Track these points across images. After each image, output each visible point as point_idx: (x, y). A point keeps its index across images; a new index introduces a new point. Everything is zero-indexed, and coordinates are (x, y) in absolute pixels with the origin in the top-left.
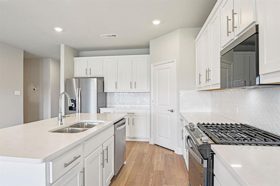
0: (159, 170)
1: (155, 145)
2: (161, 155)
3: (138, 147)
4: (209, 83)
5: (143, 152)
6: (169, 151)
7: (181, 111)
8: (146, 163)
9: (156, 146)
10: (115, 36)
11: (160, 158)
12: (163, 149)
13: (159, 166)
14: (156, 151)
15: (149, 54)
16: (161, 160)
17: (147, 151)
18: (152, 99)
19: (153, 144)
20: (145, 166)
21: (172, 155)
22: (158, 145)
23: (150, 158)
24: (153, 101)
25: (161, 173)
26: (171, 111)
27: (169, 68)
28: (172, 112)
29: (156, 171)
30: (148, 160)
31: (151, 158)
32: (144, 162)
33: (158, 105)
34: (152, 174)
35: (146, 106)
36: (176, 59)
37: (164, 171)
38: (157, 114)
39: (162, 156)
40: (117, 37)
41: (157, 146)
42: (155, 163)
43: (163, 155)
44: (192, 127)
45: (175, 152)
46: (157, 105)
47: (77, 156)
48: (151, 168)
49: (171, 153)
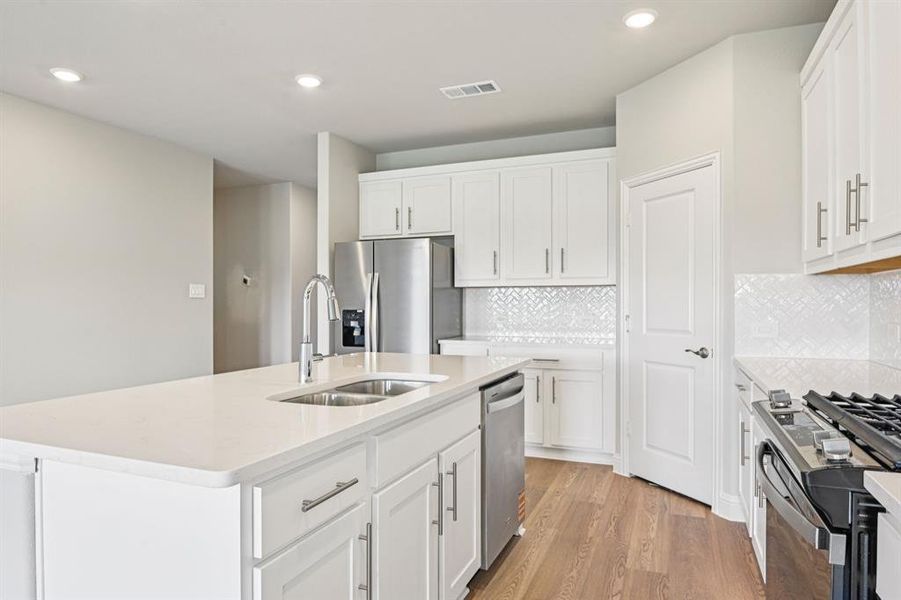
0: (648, 569)
1: (632, 480)
2: (656, 518)
3: (572, 480)
4: (860, 237)
5: (590, 501)
6: (691, 504)
7: (738, 355)
8: (598, 540)
9: (639, 484)
10: (490, 87)
11: (655, 525)
12: (666, 496)
13: (648, 555)
14: (640, 499)
15: (614, 145)
16: (657, 533)
17: (605, 498)
18: (625, 311)
19: (628, 475)
20: (593, 550)
21: (702, 519)
22: (647, 482)
23: (613, 524)
24: (628, 317)
25: (654, 581)
26: (697, 353)
27: (693, 190)
28: (704, 356)
29: (636, 571)
30: (607, 529)
31: (618, 523)
32: (590, 535)
33: (648, 330)
34: (620, 581)
35: (603, 335)
36: (717, 155)
37: (667, 576)
38: (644, 364)
39: (661, 521)
40: (498, 90)
41: (644, 484)
42: (634, 544)
43: (666, 517)
44: (782, 404)
45: (713, 511)
46: (644, 331)
47: (347, 480)
48: (616, 557)
49: (700, 512)
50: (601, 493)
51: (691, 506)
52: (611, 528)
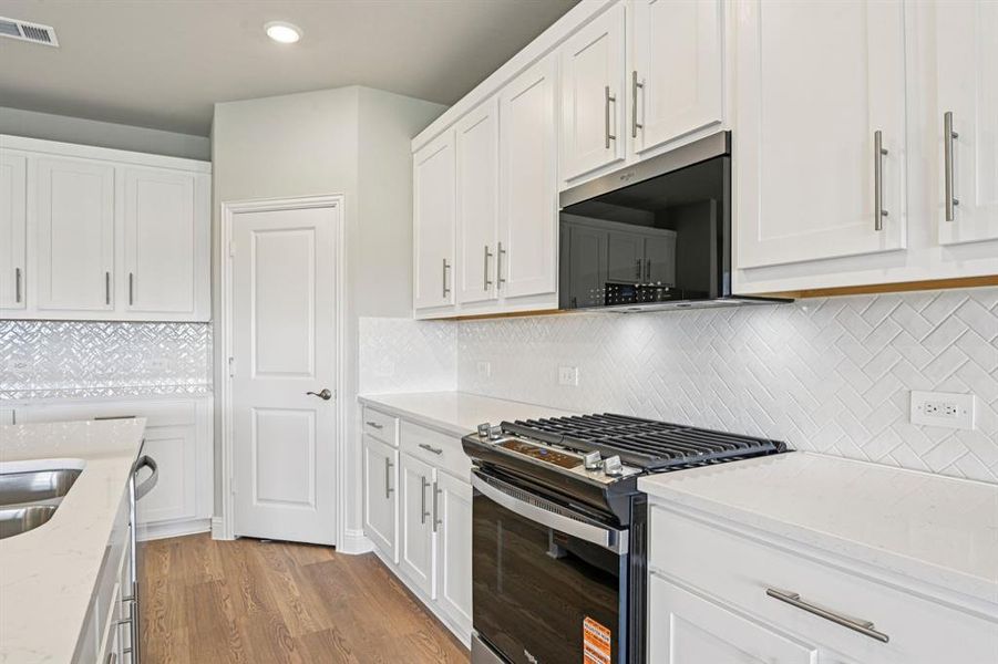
0: (315, 630)
1: (241, 543)
2: (288, 574)
3: (168, 563)
5: (207, 581)
6: (313, 549)
8: (243, 620)
9: (250, 544)
10: (44, 35)
11: (292, 583)
12: (286, 550)
13: (305, 615)
14: (261, 560)
15: (210, 159)
16: (300, 590)
17: (221, 571)
18: (227, 350)
19: (233, 539)
20: (245, 634)
21: (333, 561)
22: (259, 540)
23: (249, 596)
24: (231, 359)
25: (327, 639)
26: (320, 395)
27: (313, 228)
28: (327, 398)
29: (304, 637)
30: (246, 606)
31: (254, 597)
32: (231, 620)
33: (258, 373)
34: (294, 654)
35: (179, 381)
36: (342, 199)
37: (336, 629)
38: (254, 411)
39: (296, 578)
41: (255, 543)
42: (284, 610)
43: (299, 571)
45: (337, 550)
46: (253, 375)
48: (275, 633)
49: (325, 556)
50: (213, 569)
51: (314, 552)
52: (250, 602)
